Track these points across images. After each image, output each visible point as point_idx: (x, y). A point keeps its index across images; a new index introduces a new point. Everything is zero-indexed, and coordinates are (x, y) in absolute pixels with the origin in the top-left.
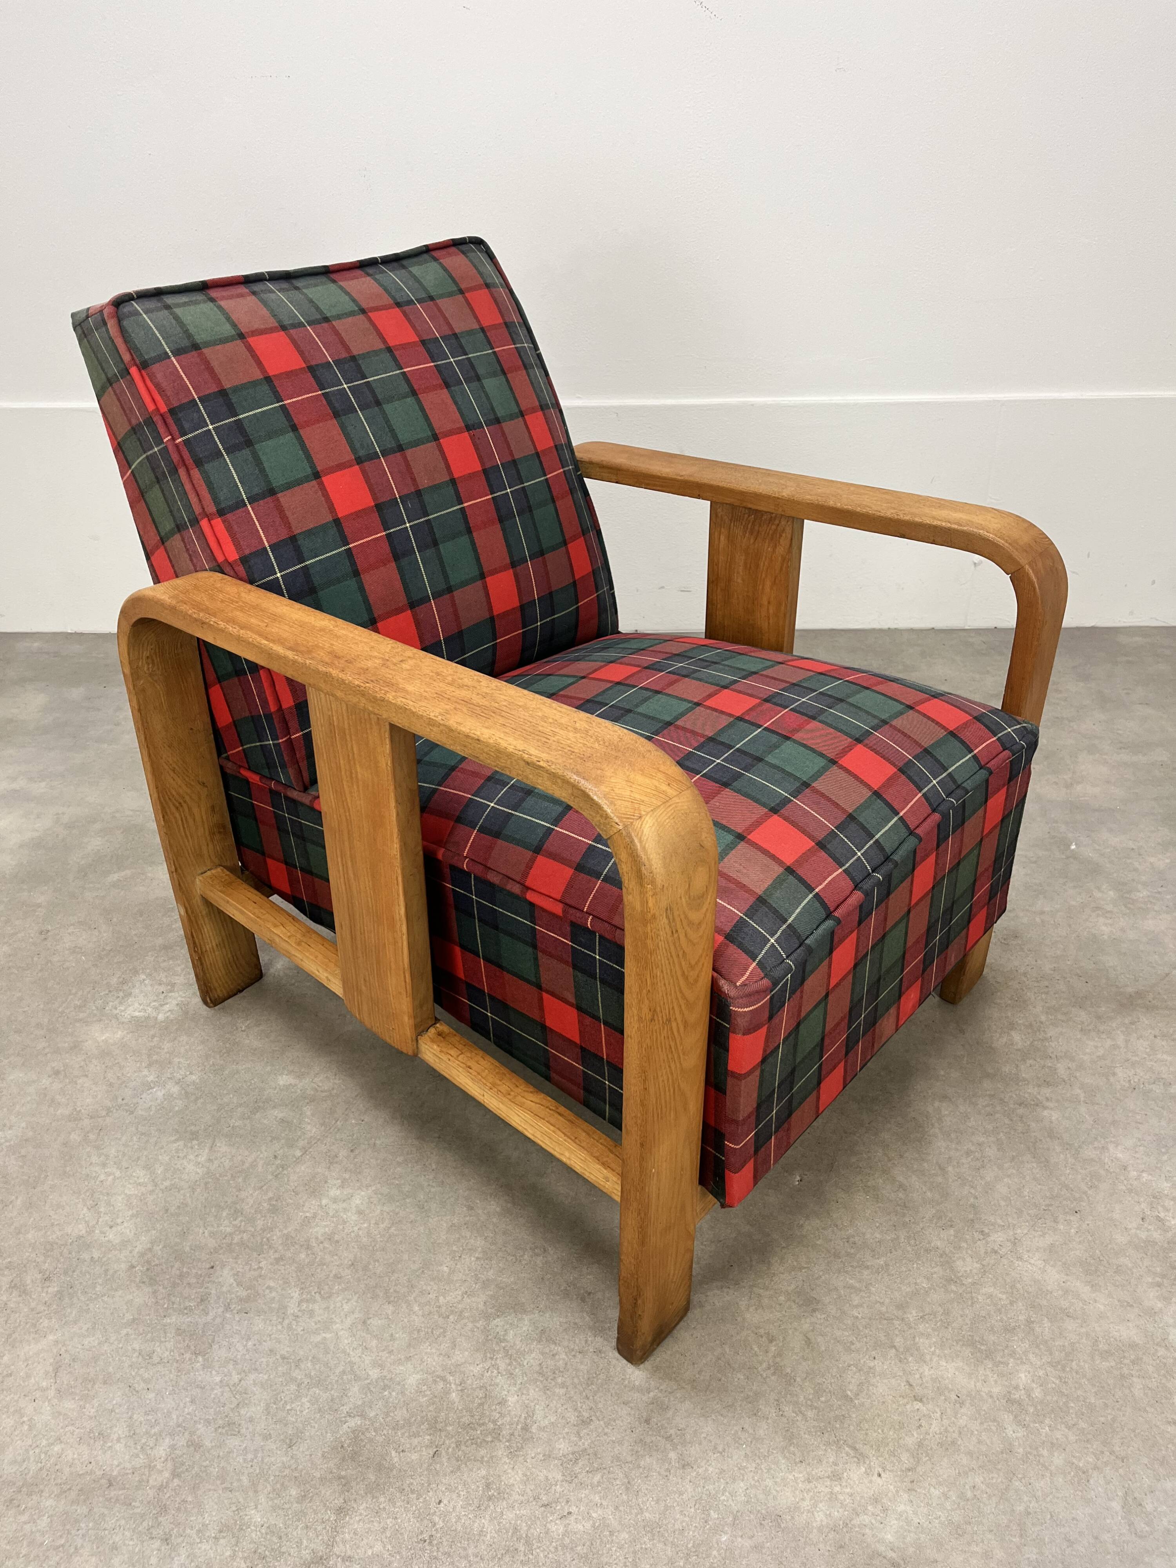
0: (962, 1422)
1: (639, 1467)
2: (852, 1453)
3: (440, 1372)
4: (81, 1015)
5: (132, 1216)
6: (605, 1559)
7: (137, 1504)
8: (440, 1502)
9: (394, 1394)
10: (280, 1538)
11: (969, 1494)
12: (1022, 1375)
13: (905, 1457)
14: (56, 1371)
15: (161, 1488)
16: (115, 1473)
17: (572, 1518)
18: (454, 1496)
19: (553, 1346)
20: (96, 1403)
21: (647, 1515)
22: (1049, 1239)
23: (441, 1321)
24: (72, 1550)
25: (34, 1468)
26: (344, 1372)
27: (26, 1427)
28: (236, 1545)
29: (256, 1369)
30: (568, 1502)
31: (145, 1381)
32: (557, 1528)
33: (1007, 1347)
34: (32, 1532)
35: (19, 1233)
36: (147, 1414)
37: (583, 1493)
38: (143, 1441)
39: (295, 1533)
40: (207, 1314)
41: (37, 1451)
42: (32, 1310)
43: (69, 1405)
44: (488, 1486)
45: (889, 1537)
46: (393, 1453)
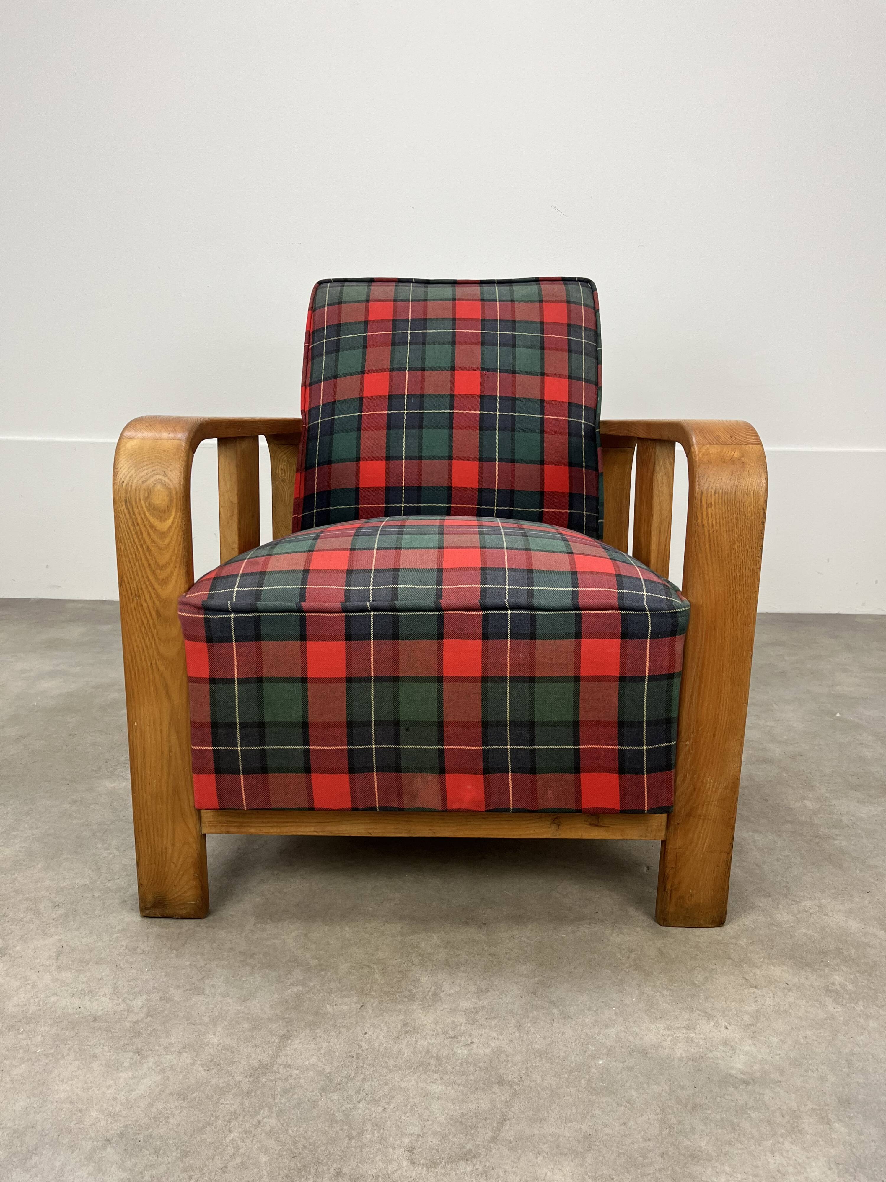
0: (791, 999)
1: (529, 1017)
2: (703, 1014)
3: (366, 963)
4: (96, 775)
5: (127, 875)
6: (502, 1071)
7: (116, 1031)
8: (366, 1033)
9: (329, 974)
10: (234, 1052)
11: (802, 1041)
12: (837, 977)
13: (746, 1018)
14: (58, 955)
15: (137, 1022)
16: (100, 1014)
17: (474, 1046)
18: (378, 1030)
19: (456, 951)
20: (88, 974)
21: (536, 1046)
22: (847, 906)
23: (367, 936)
24: (60, 1056)
25: (33, 1009)
26: (289, 961)
27: (29, 987)
28: (196, 1056)
29: (219, 959)
30: (470, 1036)
31: (128, 962)
32: (462, 1052)
33: (822, 961)
34: (27, 1045)
35: (37, 882)
36: (129, 981)
37: (483, 1031)
38: (125, 996)
39: (245, 1050)
40: (182, 928)
41: (37, 1000)
42: (43, 922)
43: (66, 975)
44: (405, 1025)
45: (739, 1066)
46: (328, 1006)
